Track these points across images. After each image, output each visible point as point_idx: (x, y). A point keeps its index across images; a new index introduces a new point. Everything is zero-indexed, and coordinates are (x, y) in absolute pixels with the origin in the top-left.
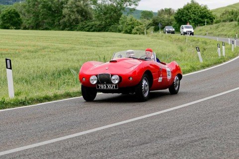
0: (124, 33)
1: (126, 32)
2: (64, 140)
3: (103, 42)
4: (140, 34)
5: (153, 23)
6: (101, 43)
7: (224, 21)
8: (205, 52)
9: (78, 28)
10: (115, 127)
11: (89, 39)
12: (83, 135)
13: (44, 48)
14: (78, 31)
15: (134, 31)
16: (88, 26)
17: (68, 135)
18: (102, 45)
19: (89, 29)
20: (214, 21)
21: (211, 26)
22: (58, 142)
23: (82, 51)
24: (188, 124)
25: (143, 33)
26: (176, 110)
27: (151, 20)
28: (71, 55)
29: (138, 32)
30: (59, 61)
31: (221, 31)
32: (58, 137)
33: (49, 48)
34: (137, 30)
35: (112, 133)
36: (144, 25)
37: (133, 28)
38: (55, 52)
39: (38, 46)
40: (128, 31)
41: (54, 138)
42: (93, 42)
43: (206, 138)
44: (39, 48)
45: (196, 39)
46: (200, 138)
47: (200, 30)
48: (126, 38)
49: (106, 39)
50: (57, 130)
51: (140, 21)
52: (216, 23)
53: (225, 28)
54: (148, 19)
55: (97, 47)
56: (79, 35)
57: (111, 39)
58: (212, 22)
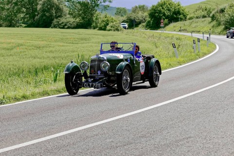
0: (98, 30)
1: (101, 29)
2: (45, 141)
3: (78, 39)
4: (114, 31)
5: (127, 19)
6: (76, 40)
7: (197, 18)
8: (179, 48)
9: (52, 25)
10: (97, 126)
11: (64, 36)
12: (64, 135)
13: (19, 45)
14: (52, 28)
15: (108, 28)
16: (63, 23)
17: (48, 135)
18: (77, 42)
19: (64, 26)
20: (188, 17)
21: (184, 22)
22: (39, 143)
23: (58, 48)
24: (171, 123)
25: (117, 30)
26: (157, 108)
27: (125, 17)
28: (46, 52)
29: (112, 28)
30: (35, 58)
31: (195, 27)
32: (39, 138)
33: (25, 45)
34: (111, 27)
35: (94, 133)
36: (118, 22)
37: (108, 24)
38: (30, 49)
39: (13, 43)
40: (103, 28)
41: (35, 139)
42: (68, 39)
43: (190, 137)
44: (14, 45)
45: (170, 35)
46: (184, 137)
47: (174, 27)
48: (101, 35)
49: (81, 36)
50: (37, 131)
51: (114, 18)
52: (189, 19)
53: (198, 24)
54: (122, 16)
55: (73, 43)
56: (54, 32)
57: (86, 36)
58: (186, 18)
